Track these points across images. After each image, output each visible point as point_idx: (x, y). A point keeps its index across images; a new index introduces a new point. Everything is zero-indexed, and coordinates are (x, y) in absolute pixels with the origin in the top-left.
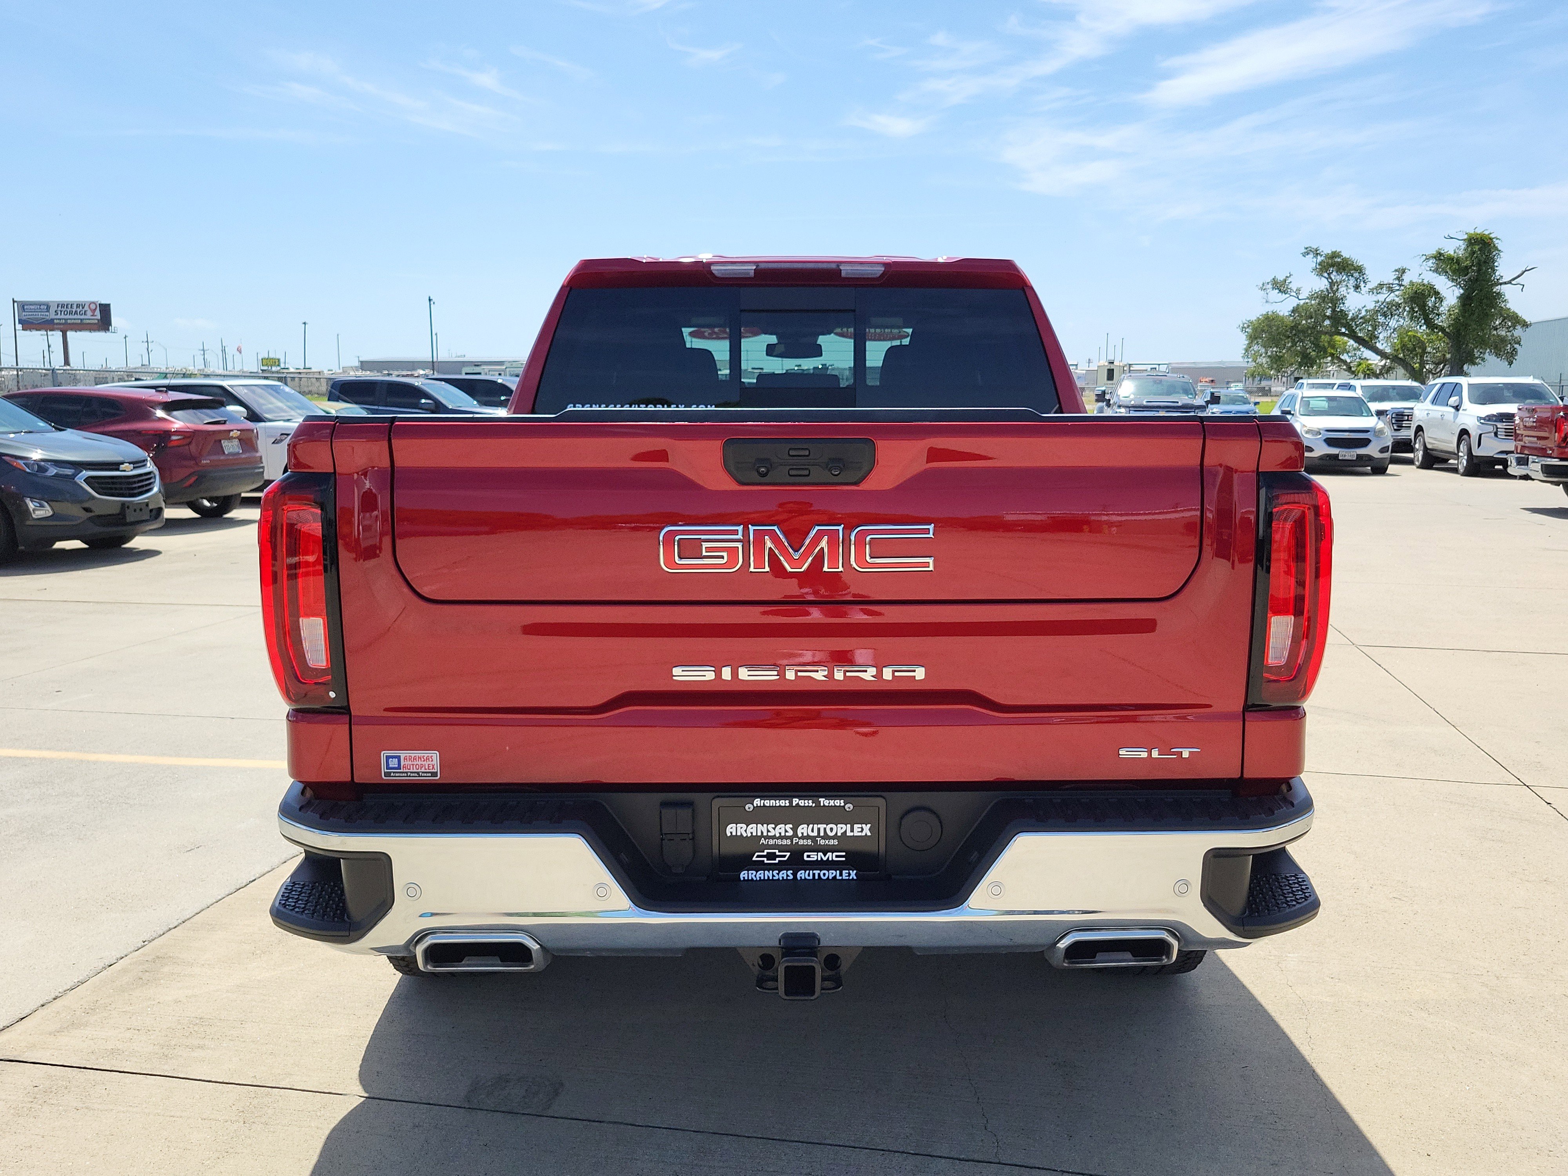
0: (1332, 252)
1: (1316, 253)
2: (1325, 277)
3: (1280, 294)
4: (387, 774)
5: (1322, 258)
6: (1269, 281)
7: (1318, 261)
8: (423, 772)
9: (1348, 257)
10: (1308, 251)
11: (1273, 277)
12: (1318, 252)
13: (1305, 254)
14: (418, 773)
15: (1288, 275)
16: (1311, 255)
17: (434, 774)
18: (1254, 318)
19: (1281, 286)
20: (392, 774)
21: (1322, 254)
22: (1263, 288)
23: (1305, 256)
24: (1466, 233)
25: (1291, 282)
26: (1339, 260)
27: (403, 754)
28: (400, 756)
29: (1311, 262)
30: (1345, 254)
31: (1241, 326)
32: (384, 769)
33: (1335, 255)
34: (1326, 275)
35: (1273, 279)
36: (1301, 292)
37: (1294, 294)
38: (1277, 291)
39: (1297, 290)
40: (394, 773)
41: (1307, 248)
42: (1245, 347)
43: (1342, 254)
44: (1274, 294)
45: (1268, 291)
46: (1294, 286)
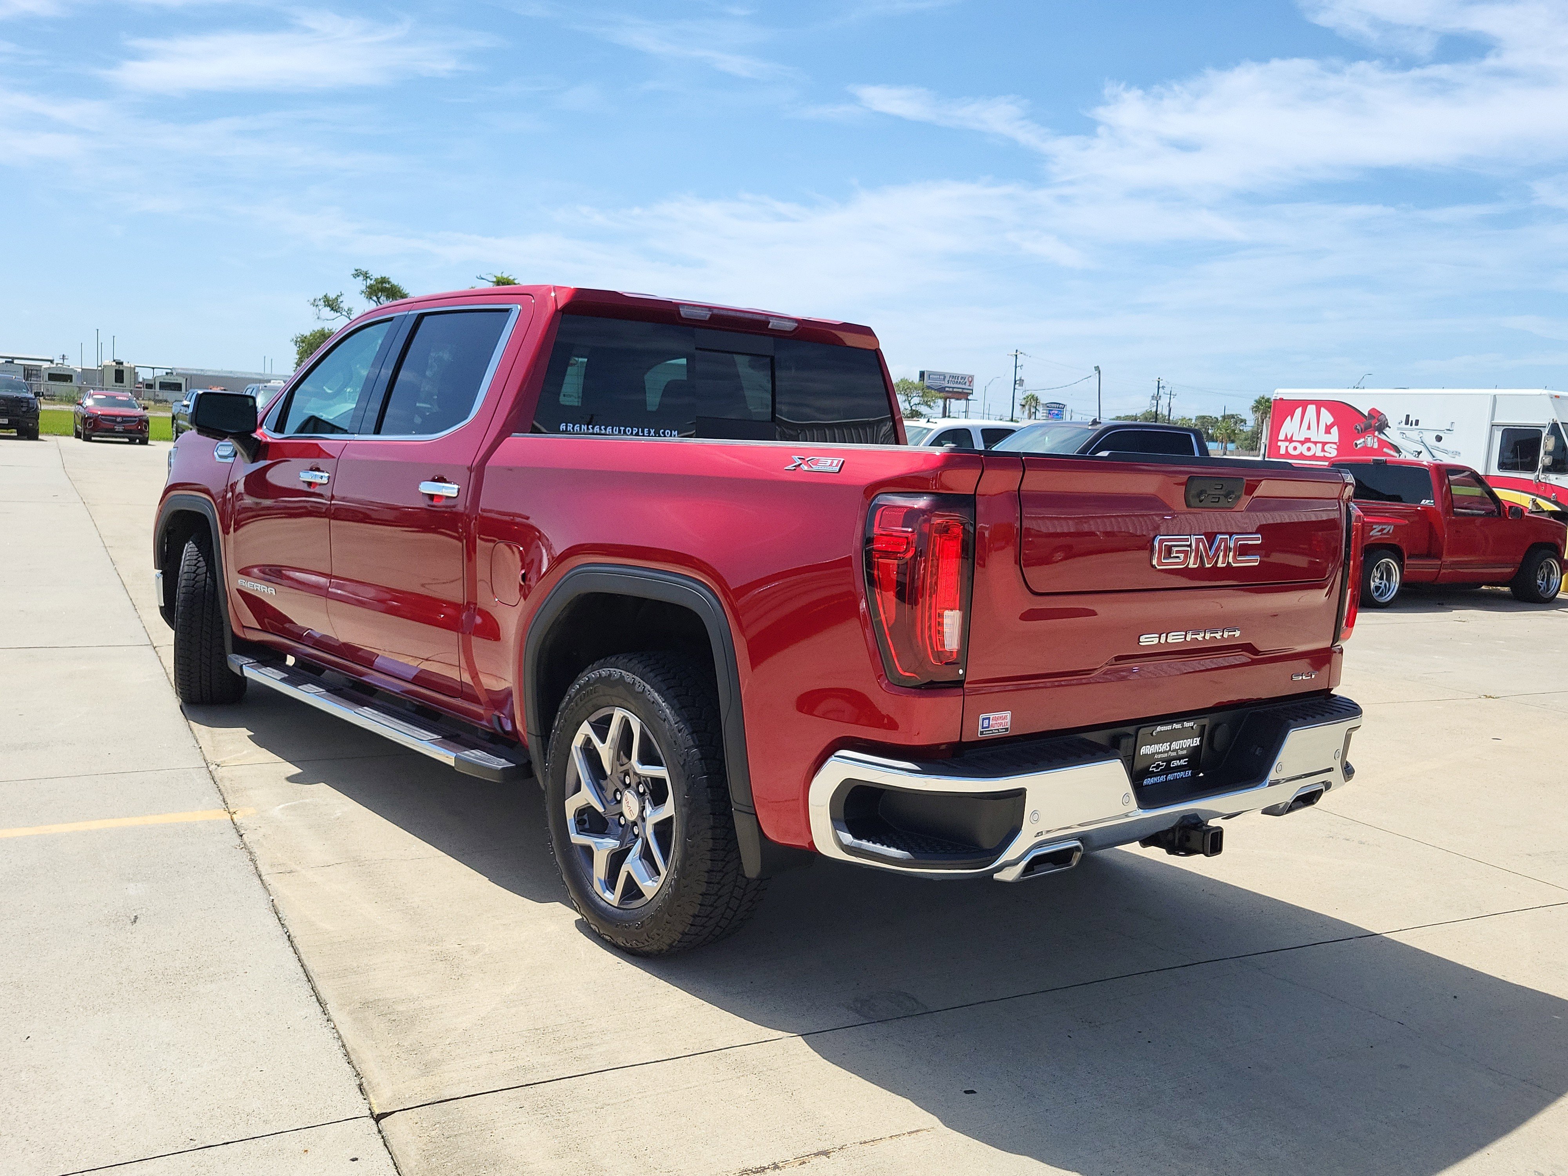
0: (381, 277)
1: (366, 276)
2: (374, 301)
3: (332, 312)
4: (982, 733)
5: (372, 282)
6: (321, 298)
7: (368, 284)
8: (1001, 729)
9: (396, 284)
10: (358, 274)
11: (325, 294)
12: (368, 275)
13: (356, 275)
14: (998, 730)
15: (340, 294)
16: (361, 278)
17: (1007, 729)
18: (307, 333)
19: (332, 304)
20: (984, 733)
21: (371, 277)
22: (314, 304)
23: (355, 278)
24: (495, 276)
25: (342, 302)
26: (388, 286)
27: (992, 716)
28: (990, 718)
29: (361, 284)
30: (394, 281)
31: (295, 339)
32: (980, 729)
33: (384, 280)
34: (375, 298)
35: (325, 296)
36: (352, 312)
37: (346, 314)
38: (329, 309)
39: (348, 310)
40: (985, 731)
41: (356, 270)
42: (296, 361)
43: (391, 280)
44: (326, 312)
45: (320, 307)
46: (345, 306)
